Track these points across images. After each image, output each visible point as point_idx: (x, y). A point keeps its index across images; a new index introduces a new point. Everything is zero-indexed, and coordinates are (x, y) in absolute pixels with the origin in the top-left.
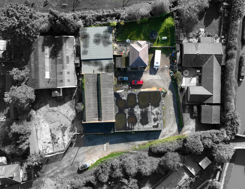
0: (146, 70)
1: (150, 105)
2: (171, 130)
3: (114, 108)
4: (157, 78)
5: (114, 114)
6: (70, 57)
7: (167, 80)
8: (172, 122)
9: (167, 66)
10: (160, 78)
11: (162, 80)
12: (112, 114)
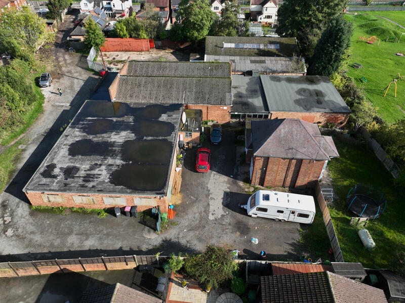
0: (241, 184)
1: (124, 163)
2: (10, 232)
3: (143, 101)
4: (211, 208)
5: (128, 101)
6: (263, 65)
7: (203, 237)
8: (37, 238)
9: (256, 241)
10: (211, 217)
11: (203, 222)
12: (131, 96)
